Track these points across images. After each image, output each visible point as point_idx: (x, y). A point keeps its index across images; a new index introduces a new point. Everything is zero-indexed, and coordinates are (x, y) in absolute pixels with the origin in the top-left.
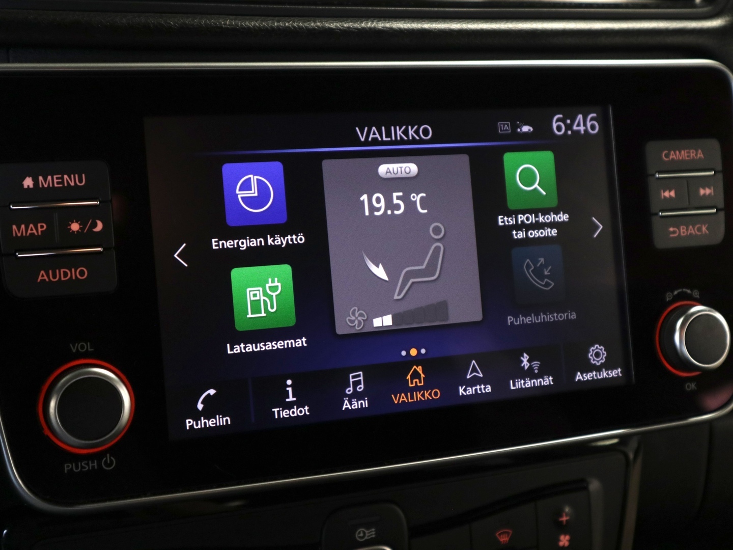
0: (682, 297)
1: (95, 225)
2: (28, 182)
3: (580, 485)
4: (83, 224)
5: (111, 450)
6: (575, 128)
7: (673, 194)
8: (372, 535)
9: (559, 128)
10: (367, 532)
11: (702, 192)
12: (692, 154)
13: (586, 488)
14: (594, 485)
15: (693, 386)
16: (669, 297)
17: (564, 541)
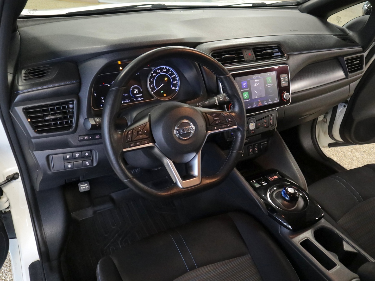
0: (285, 92)
3: (273, 115)
6: (273, 74)
7: (283, 80)
8: (253, 121)
12: (284, 76)
15: (286, 102)
16: (283, 92)
17: (271, 121)
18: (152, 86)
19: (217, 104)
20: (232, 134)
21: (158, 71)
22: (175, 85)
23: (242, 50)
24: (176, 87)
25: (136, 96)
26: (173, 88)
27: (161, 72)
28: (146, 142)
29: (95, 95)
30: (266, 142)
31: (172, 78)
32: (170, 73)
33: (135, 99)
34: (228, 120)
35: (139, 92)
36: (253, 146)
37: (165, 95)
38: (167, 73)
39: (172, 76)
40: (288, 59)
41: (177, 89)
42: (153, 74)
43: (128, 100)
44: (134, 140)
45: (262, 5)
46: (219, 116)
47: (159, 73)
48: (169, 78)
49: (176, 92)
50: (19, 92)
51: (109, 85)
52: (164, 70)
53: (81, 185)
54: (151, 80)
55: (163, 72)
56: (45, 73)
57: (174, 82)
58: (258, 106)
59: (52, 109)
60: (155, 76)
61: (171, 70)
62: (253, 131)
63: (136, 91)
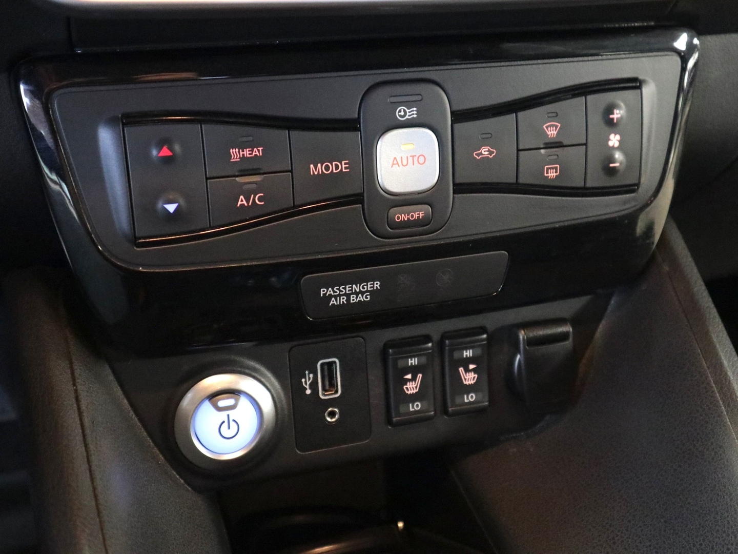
3: (635, 85)
8: (413, 114)
10: (408, 111)
13: (639, 89)
14: (649, 88)
30: (568, 328)
62: (418, 213)
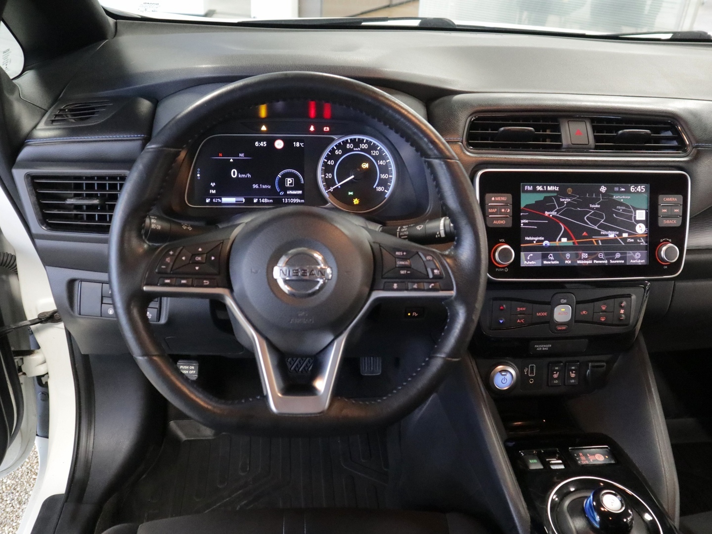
0: (666, 241)
1: (507, 210)
2: (493, 199)
3: (629, 296)
4: (505, 210)
5: (507, 267)
6: (637, 190)
7: (666, 211)
8: (566, 301)
9: (633, 190)
10: (564, 300)
11: (675, 211)
12: (673, 199)
13: (631, 297)
14: (634, 297)
15: (666, 267)
16: (661, 241)
17: (622, 311)
18: (329, 176)
19: (443, 235)
20: (501, 321)
21: (348, 146)
22: (384, 183)
23: (561, 120)
24: (387, 188)
25: (288, 193)
26: (379, 189)
27: (356, 149)
28: (206, 282)
29: (198, 175)
30: (604, 364)
31: (380, 166)
32: (376, 153)
33: (285, 198)
34: (433, 273)
35: (297, 185)
36: (565, 365)
37: (356, 201)
38: (370, 154)
39: (381, 163)
40: (696, 158)
41: (388, 193)
42: (336, 151)
43: (269, 199)
44: (178, 270)
45: (698, 38)
46: (412, 257)
47: (352, 150)
48: (371, 164)
49: (386, 198)
50: (28, 142)
51: (231, 160)
52: (365, 146)
53: (182, 365)
54: (329, 163)
55: (359, 149)
56: (93, 113)
57: (383, 176)
58: (576, 265)
59: (76, 185)
60: (339, 156)
61: (381, 149)
62: (564, 328)
63: (289, 181)
